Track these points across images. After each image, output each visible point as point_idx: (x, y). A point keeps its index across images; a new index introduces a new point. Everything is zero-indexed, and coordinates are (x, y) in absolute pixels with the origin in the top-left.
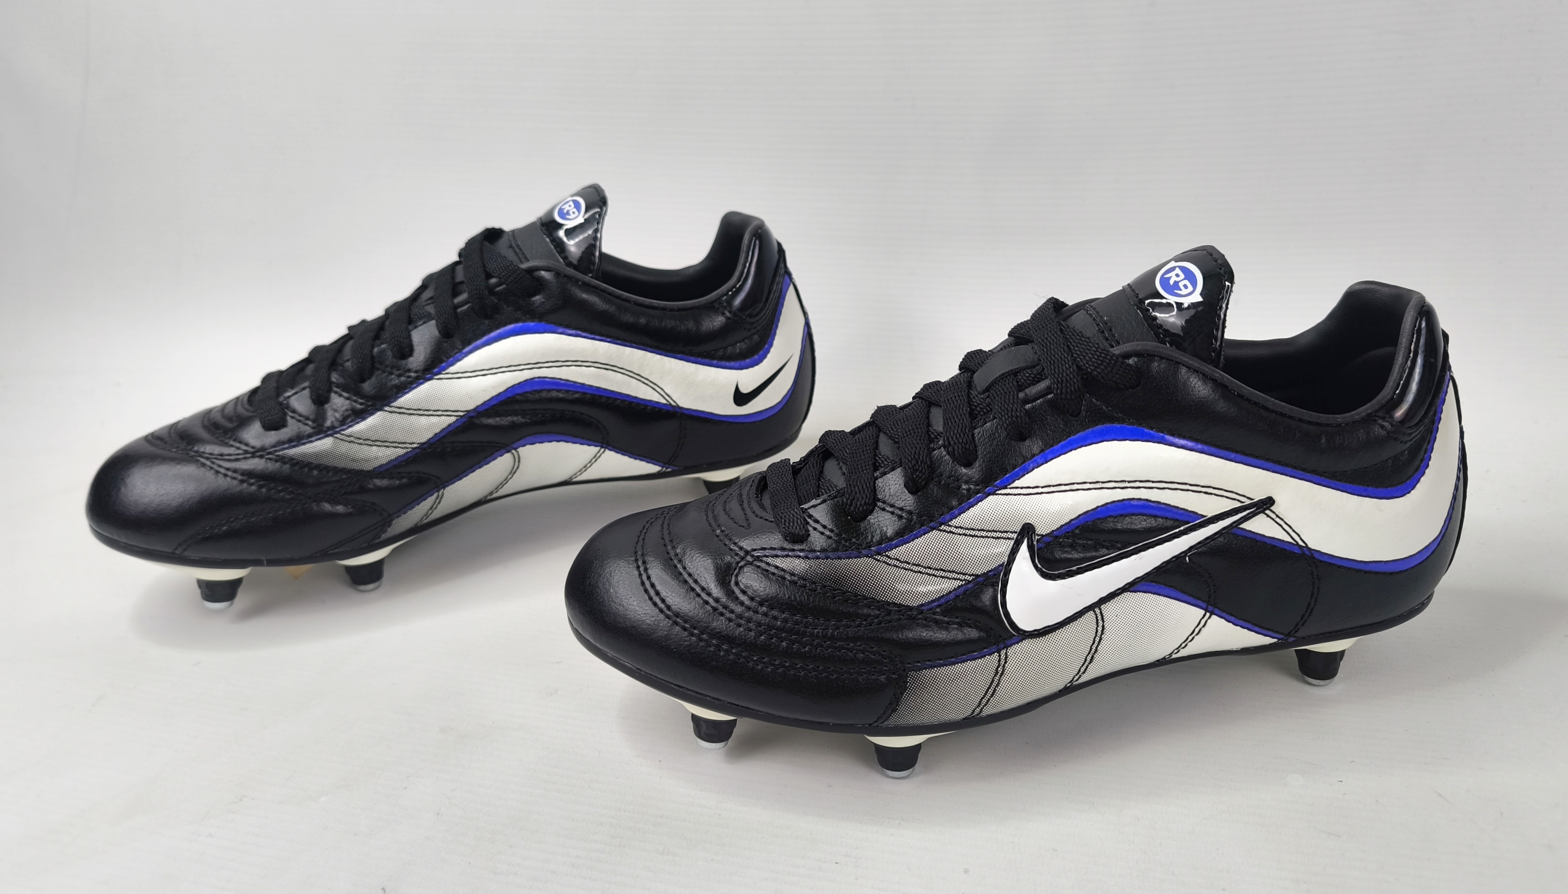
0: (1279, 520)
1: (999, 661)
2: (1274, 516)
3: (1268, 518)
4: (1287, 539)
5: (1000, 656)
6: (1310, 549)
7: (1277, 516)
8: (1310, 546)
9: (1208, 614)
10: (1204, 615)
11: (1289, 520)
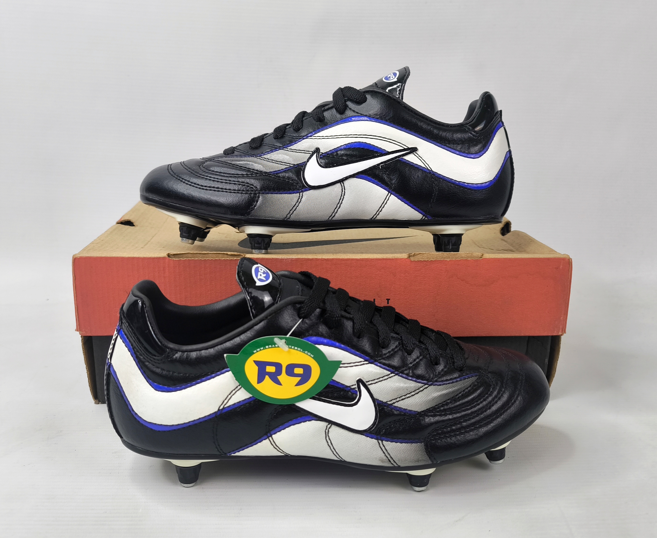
0: (420, 158)
1: (299, 197)
2: (418, 156)
3: (415, 156)
4: (424, 166)
5: (300, 195)
6: (433, 171)
7: (419, 156)
8: (433, 170)
9: (390, 194)
10: (388, 194)
11: (424, 158)
